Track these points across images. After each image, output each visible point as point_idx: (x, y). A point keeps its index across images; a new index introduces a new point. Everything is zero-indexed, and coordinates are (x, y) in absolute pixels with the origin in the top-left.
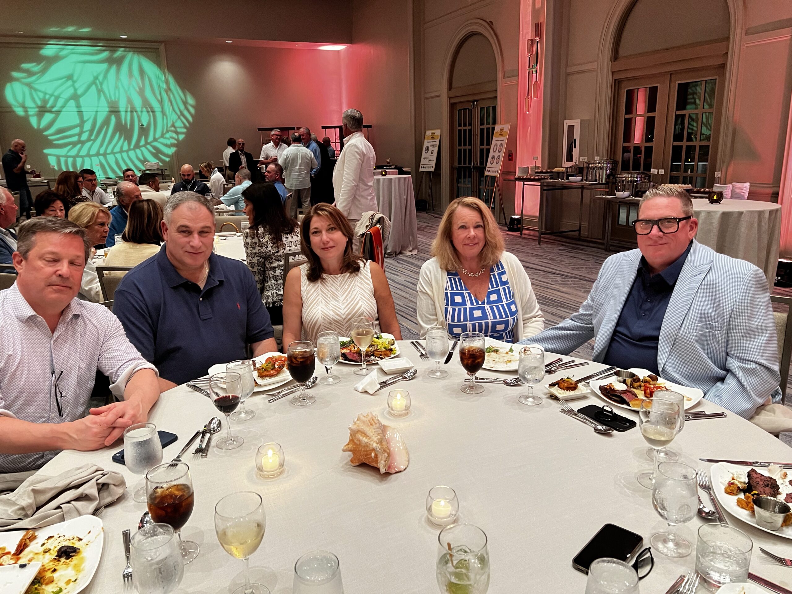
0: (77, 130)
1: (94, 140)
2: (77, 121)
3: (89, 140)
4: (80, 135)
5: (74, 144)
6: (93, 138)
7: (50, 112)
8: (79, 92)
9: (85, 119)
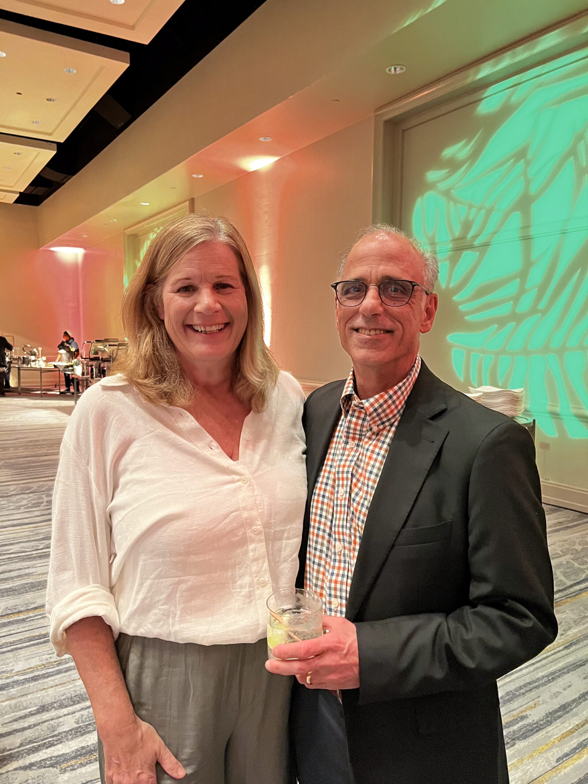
0: (512, 288)
1: (544, 312)
2: (517, 265)
3: (533, 311)
4: (516, 299)
5: (501, 322)
6: (542, 305)
7: (471, 247)
8: (533, 190)
9: (533, 257)
